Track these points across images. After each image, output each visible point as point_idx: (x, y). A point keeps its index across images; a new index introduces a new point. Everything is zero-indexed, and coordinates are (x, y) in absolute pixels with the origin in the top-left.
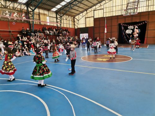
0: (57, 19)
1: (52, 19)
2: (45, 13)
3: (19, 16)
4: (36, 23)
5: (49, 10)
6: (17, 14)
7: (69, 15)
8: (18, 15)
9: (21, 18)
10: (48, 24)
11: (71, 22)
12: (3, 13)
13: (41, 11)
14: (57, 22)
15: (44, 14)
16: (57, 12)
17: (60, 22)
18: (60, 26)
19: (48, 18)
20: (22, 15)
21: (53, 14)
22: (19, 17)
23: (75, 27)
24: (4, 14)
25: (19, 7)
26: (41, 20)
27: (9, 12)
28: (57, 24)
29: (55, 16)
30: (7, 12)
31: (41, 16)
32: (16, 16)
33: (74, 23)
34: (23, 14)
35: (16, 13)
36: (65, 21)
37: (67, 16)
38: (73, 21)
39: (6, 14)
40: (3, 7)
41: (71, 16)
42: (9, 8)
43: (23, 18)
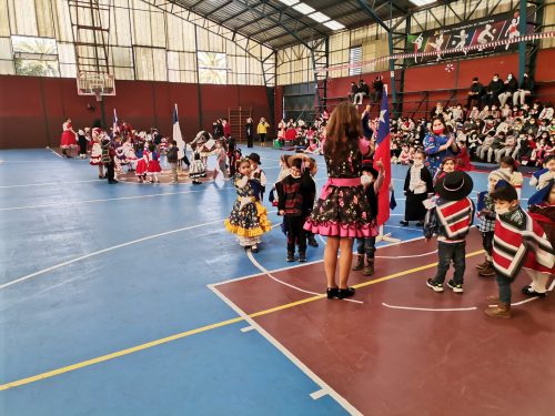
6: (491, 31)
8: (494, 31)
9: (502, 37)
12: (453, 39)
24: (454, 43)
27: (467, 31)
30: (463, 32)
34: (514, 20)
39: (458, 40)
40: (458, 21)
42: (472, 18)
43: (511, 36)
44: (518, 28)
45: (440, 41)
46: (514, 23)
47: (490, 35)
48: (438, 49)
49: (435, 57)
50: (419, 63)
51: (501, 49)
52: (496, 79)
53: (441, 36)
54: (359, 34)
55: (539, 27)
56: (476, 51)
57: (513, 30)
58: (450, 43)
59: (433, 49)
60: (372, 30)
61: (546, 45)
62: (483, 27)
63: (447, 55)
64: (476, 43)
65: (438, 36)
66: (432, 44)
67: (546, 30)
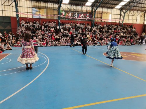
0: (120, 16)
1: (114, 16)
2: (108, 11)
3: (84, 16)
4: (98, 21)
5: (112, 8)
6: (83, 15)
7: (137, 10)
10: (110, 21)
11: (139, 18)
12: (74, 15)
13: (105, 10)
14: (120, 19)
15: (107, 13)
16: (121, 9)
17: (123, 18)
18: (122, 22)
19: (110, 15)
20: (87, 15)
21: (117, 11)
23: (144, 23)
24: (74, 16)
25: (85, 9)
26: (103, 18)
28: (120, 21)
29: (119, 13)
30: (76, 14)
31: (103, 14)
32: (82, 16)
33: (144, 19)
35: (83, 14)
36: (131, 17)
37: (135, 12)
38: (143, 16)
39: (76, 16)
40: (74, 11)
41: (141, 11)
42: (78, 11)
43: (87, 17)
44: (89, 16)
46: (88, 15)
48: (70, 16)
49: (69, 18)
50: (64, 19)
51: (85, 20)
53: (71, 13)
54: (37, 4)
57: (88, 16)
60: (43, 4)
62: (81, 14)
63: (72, 19)
65: (70, 13)
66: (68, 15)
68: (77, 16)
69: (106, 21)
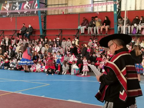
3: (31, 6)
6: (28, 4)
8: (30, 4)
9: (33, 8)
10: (89, 10)
12: (13, 6)
22: (31, 8)
24: (14, 8)
26: (70, 5)
30: (17, 3)
32: (27, 7)
34: (36, 1)
35: (27, 2)
45: (8, 6)
47: (28, 6)
48: (7, 10)
49: (6, 14)
51: (33, 13)
52: (30, 26)
53: (8, 4)
55: (46, 5)
56: (23, 13)
58: (12, 7)
59: (5, 10)
61: (49, 13)
63: (11, 13)
64: (23, 9)
65: (7, 4)
66: (4, 7)
67: (49, 7)
68: (17, 8)
69: (78, 10)
